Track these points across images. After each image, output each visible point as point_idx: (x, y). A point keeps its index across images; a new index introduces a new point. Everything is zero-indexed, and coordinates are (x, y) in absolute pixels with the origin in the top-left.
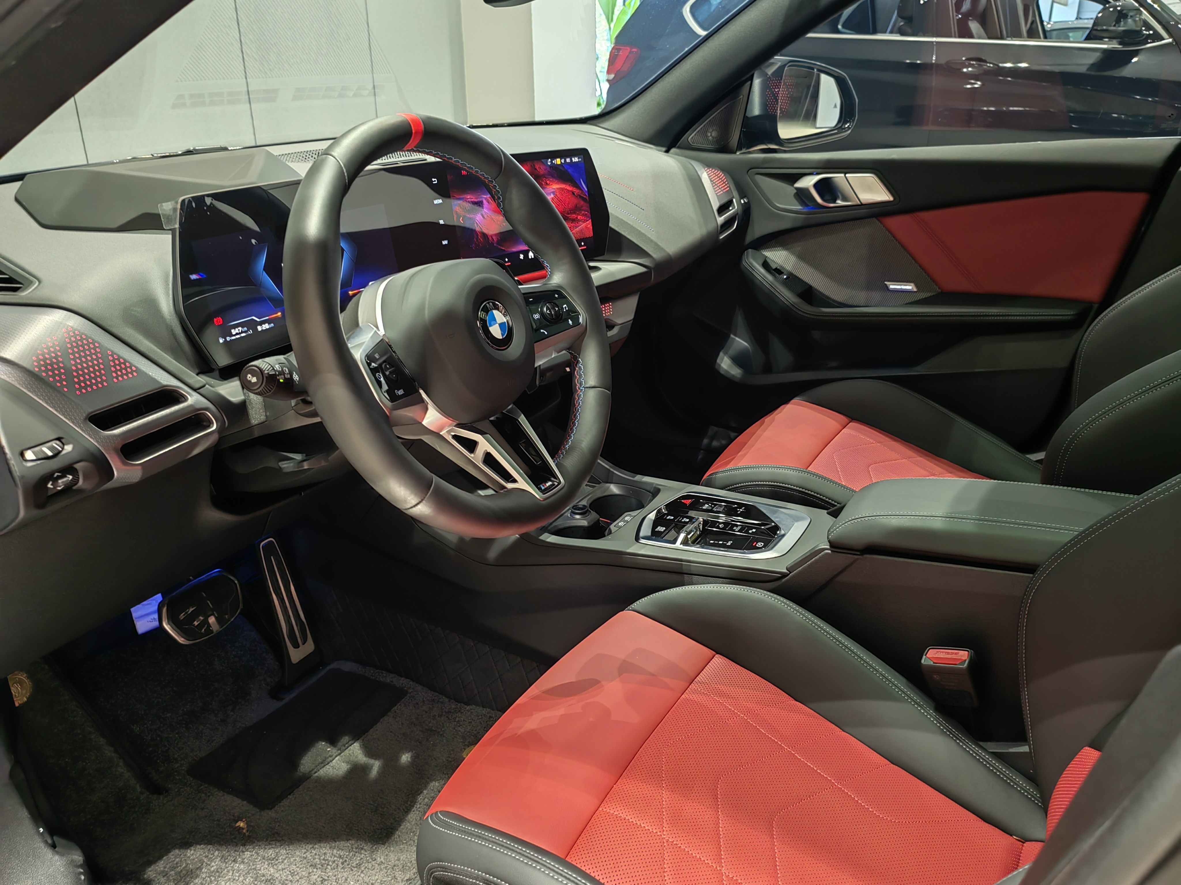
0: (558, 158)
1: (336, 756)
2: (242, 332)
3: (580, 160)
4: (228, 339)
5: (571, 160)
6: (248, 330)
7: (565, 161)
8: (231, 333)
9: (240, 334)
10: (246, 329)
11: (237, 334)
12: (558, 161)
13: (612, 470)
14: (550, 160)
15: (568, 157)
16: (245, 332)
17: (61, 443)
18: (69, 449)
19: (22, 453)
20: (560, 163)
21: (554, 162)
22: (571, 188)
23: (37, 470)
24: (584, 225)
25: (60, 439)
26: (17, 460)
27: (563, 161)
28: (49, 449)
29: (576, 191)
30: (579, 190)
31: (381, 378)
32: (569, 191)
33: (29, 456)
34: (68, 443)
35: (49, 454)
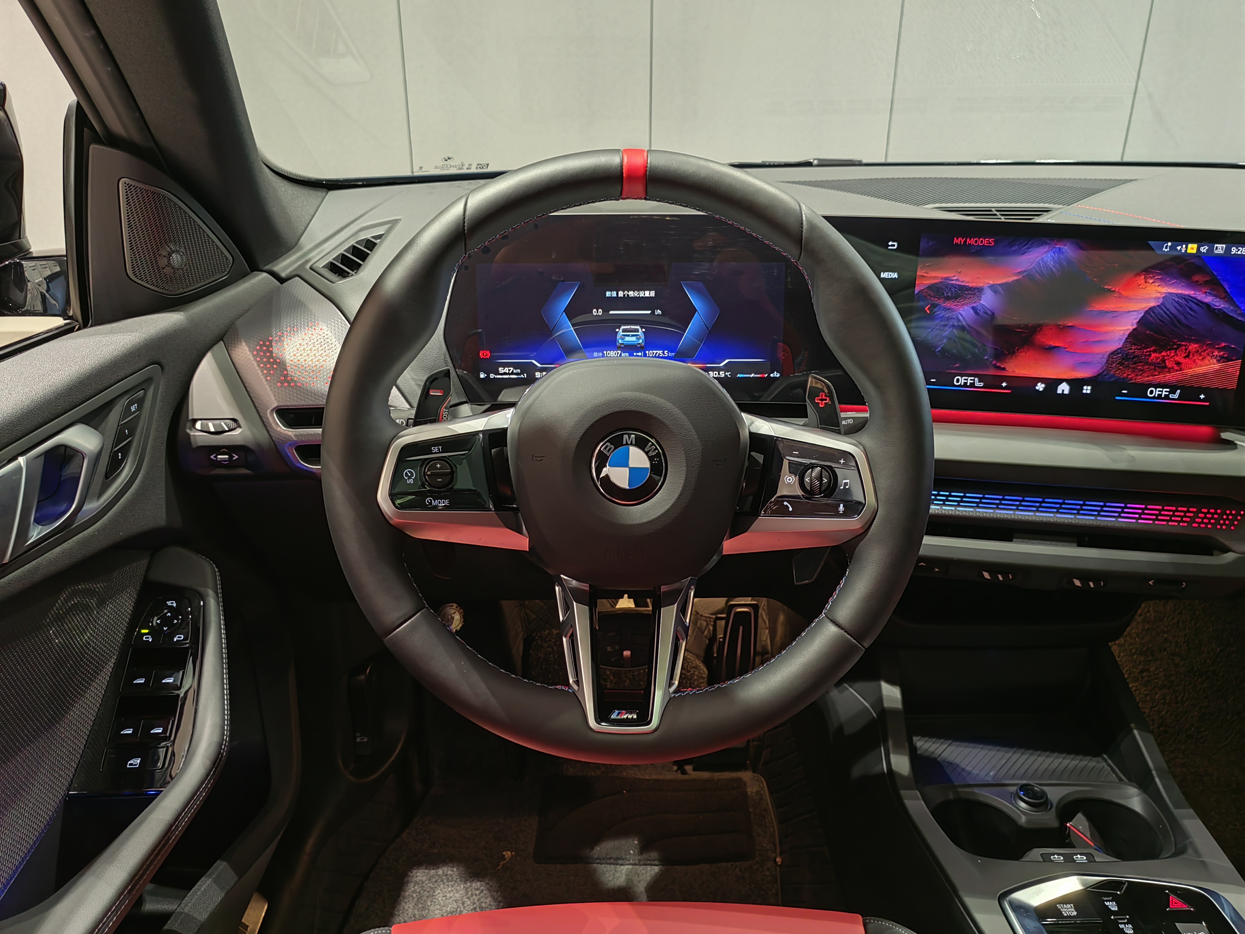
0: (1193, 242)
1: (630, 864)
2: (512, 373)
4: (492, 376)
6: (522, 373)
8: (499, 371)
9: (509, 374)
10: (519, 371)
11: (505, 374)
12: (1192, 248)
13: (1154, 772)
14: (1170, 244)
15: (1221, 243)
16: (517, 374)
17: (232, 424)
18: (238, 431)
19: (195, 421)
20: (1194, 251)
21: (1181, 248)
22: (1208, 299)
23: (198, 439)
24: (1217, 366)
25: (234, 420)
26: (189, 424)
27: (1204, 249)
28: (214, 425)
29: (1219, 304)
30: (1226, 306)
31: (410, 477)
32: (1199, 303)
33: (198, 425)
34: (239, 426)
35: (212, 429)
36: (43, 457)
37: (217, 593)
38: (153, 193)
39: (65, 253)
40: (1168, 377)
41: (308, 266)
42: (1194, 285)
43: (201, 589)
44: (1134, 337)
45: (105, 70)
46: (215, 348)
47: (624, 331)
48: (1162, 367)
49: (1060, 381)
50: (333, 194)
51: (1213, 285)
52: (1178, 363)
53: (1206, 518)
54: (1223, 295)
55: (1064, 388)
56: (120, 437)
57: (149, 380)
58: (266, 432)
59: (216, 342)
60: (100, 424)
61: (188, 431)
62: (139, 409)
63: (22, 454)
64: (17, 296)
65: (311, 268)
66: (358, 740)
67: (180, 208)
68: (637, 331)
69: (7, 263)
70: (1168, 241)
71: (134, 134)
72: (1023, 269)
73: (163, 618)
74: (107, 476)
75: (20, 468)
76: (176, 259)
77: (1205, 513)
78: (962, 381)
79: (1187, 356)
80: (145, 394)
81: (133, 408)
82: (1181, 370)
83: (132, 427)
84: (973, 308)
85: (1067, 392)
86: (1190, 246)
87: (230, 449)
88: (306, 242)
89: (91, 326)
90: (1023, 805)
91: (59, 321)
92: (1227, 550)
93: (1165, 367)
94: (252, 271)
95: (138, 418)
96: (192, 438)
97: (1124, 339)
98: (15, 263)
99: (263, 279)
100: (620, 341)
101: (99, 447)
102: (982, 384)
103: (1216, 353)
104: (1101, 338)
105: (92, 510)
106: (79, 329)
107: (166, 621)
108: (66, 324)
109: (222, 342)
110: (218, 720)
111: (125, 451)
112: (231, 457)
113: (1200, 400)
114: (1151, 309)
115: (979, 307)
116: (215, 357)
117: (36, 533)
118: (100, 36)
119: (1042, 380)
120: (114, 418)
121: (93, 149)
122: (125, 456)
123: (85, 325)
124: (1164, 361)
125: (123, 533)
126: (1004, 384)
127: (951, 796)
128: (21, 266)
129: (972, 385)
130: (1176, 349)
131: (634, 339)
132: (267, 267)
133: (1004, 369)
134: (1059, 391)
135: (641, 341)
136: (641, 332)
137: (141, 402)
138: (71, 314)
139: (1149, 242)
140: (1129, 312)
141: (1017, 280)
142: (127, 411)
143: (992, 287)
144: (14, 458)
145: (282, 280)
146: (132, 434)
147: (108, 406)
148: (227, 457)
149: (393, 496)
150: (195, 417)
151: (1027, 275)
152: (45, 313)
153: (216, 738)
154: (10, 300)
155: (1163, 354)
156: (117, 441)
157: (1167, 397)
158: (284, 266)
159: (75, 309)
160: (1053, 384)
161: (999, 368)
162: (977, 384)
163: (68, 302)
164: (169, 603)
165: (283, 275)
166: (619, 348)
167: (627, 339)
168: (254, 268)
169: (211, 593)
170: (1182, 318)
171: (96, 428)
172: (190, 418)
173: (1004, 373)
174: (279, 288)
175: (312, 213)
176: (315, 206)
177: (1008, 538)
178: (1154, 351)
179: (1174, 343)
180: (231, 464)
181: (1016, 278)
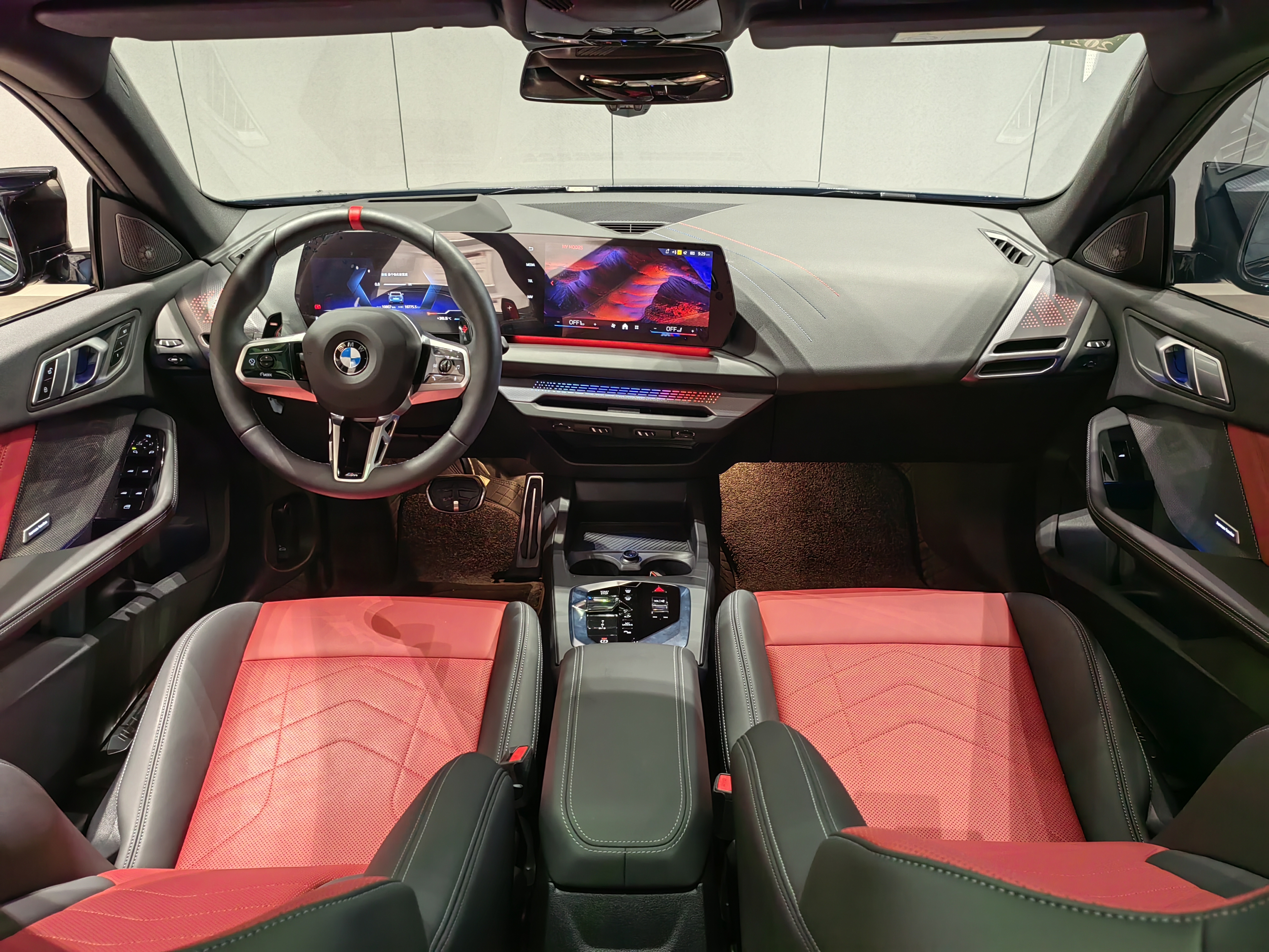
0: (680, 249)
3: (709, 255)
5: (696, 254)
7: (688, 253)
12: (680, 252)
14: (669, 250)
15: (693, 250)
17: (179, 342)
18: (182, 346)
19: (159, 340)
20: (681, 254)
21: (674, 252)
22: (690, 279)
23: (161, 350)
24: (698, 315)
25: (180, 340)
26: (155, 342)
27: (685, 253)
28: (169, 343)
29: (696, 282)
30: (699, 283)
31: (252, 362)
32: (687, 281)
33: (161, 343)
34: (183, 343)
35: (168, 345)
36: (78, 351)
37: (172, 431)
38: (134, 221)
39: (89, 250)
40: (677, 321)
41: (227, 257)
42: (683, 272)
43: (164, 430)
44: (657, 299)
45: (104, 168)
46: (170, 302)
47: (392, 294)
48: (672, 316)
49: (623, 323)
50: (250, 212)
51: (691, 272)
52: (679, 313)
53: (701, 397)
54: (697, 277)
55: (625, 327)
56: (117, 346)
57: (132, 318)
58: (197, 347)
59: (171, 298)
60: (108, 337)
61: (155, 345)
62: (128, 332)
63: (70, 347)
64: (65, 272)
65: (229, 258)
66: (280, 549)
67: (149, 228)
68: (399, 294)
69: (59, 256)
70: (668, 248)
71: (122, 193)
72: (598, 262)
73: (144, 442)
74: (111, 364)
75: (67, 354)
76: (149, 254)
77: (701, 395)
78: (573, 322)
79: (684, 309)
80: (131, 325)
81: (124, 332)
82: (681, 317)
83: (125, 340)
84: (575, 283)
85: (627, 328)
86: (678, 251)
87: (178, 355)
88: (229, 242)
89: (105, 289)
90: (626, 561)
91: (87, 287)
92: (711, 414)
93: (673, 315)
94: (194, 259)
95: (127, 337)
96: (157, 350)
97: (652, 299)
98: (64, 256)
99: (200, 264)
100: (391, 300)
101: (105, 350)
102: (584, 324)
103: (697, 308)
104: (641, 299)
105: (103, 380)
106: (98, 291)
107: (145, 444)
108: (92, 288)
109: (174, 299)
110: (170, 490)
111: (121, 353)
112: (179, 360)
113: (692, 333)
114: (663, 284)
115: (579, 282)
116: (170, 306)
117: (76, 386)
118: (100, 156)
119: (614, 322)
120: (114, 335)
121: (102, 200)
122: (121, 355)
123: (101, 289)
124: (672, 312)
125: (120, 394)
126: (595, 324)
127: (590, 558)
128: (66, 257)
129: (579, 325)
130: (678, 306)
131: (398, 299)
132: (204, 257)
133: (594, 316)
134: (623, 328)
135: (402, 300)
136: (401, 295)
137: (129, 329)
138: (94, 283)
139: (660, 249)
140: (653, 286)
141: (596, 268)
142: (121, 333)
143: (584, 272)
144: (65, 349)
145: (211, 264)
146: (124, 344)
147: (111, 329)
148: (176, 359)
149: (243, 370)
150: (159, 338)
151: (601, 266)
152: (79, 282)
153: (169, 498)
154: (62, 276)
155: (672, 308)
156: (115, 348)
157: (676, 331)
158: (213, 257)
159: (96, 280)
160: (619, 324)
161: (592, 315)
162: (581, 324)
163: (92, 277)
164: (147, 436)
165: (213, 261)
166: (390, 304)
167: (394, 299)
168: (196, 257)
169: (169, 431)
170: (678, 289)
171: (105, 340)
172: (156, 338)
173: (595, 318)
174: (209, 269)
175: (235, 224)
176: (238, 220)
177: (605, 409)
178: (667, 307)
179: (677, 303)
180: (179, 364)
181: (595, 267)
